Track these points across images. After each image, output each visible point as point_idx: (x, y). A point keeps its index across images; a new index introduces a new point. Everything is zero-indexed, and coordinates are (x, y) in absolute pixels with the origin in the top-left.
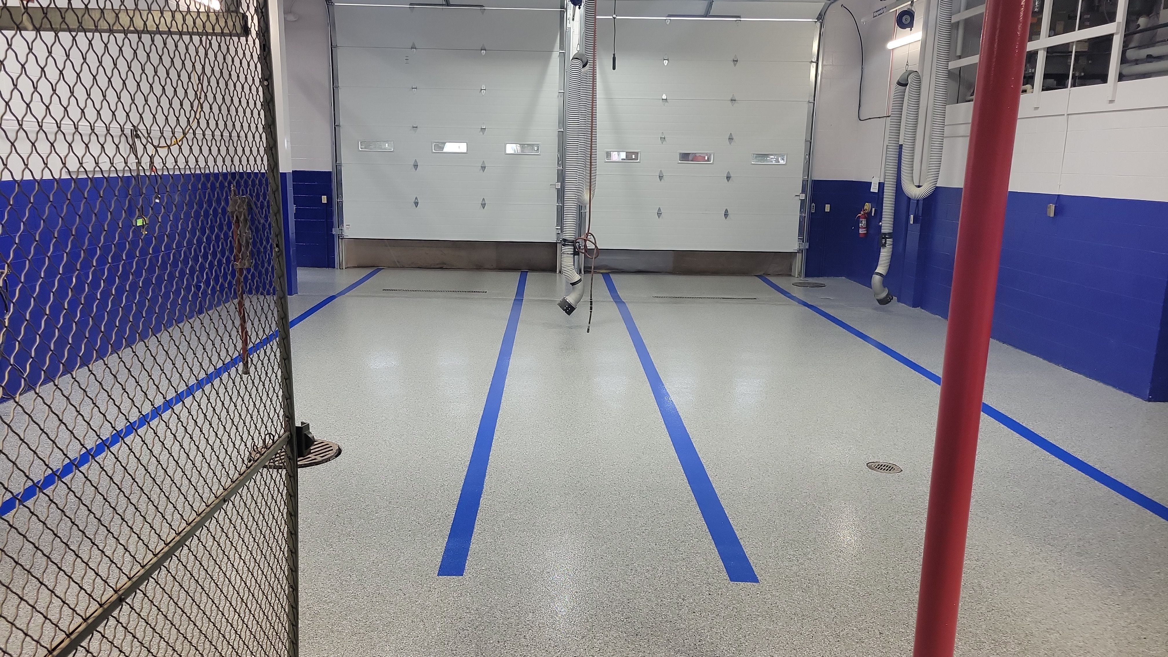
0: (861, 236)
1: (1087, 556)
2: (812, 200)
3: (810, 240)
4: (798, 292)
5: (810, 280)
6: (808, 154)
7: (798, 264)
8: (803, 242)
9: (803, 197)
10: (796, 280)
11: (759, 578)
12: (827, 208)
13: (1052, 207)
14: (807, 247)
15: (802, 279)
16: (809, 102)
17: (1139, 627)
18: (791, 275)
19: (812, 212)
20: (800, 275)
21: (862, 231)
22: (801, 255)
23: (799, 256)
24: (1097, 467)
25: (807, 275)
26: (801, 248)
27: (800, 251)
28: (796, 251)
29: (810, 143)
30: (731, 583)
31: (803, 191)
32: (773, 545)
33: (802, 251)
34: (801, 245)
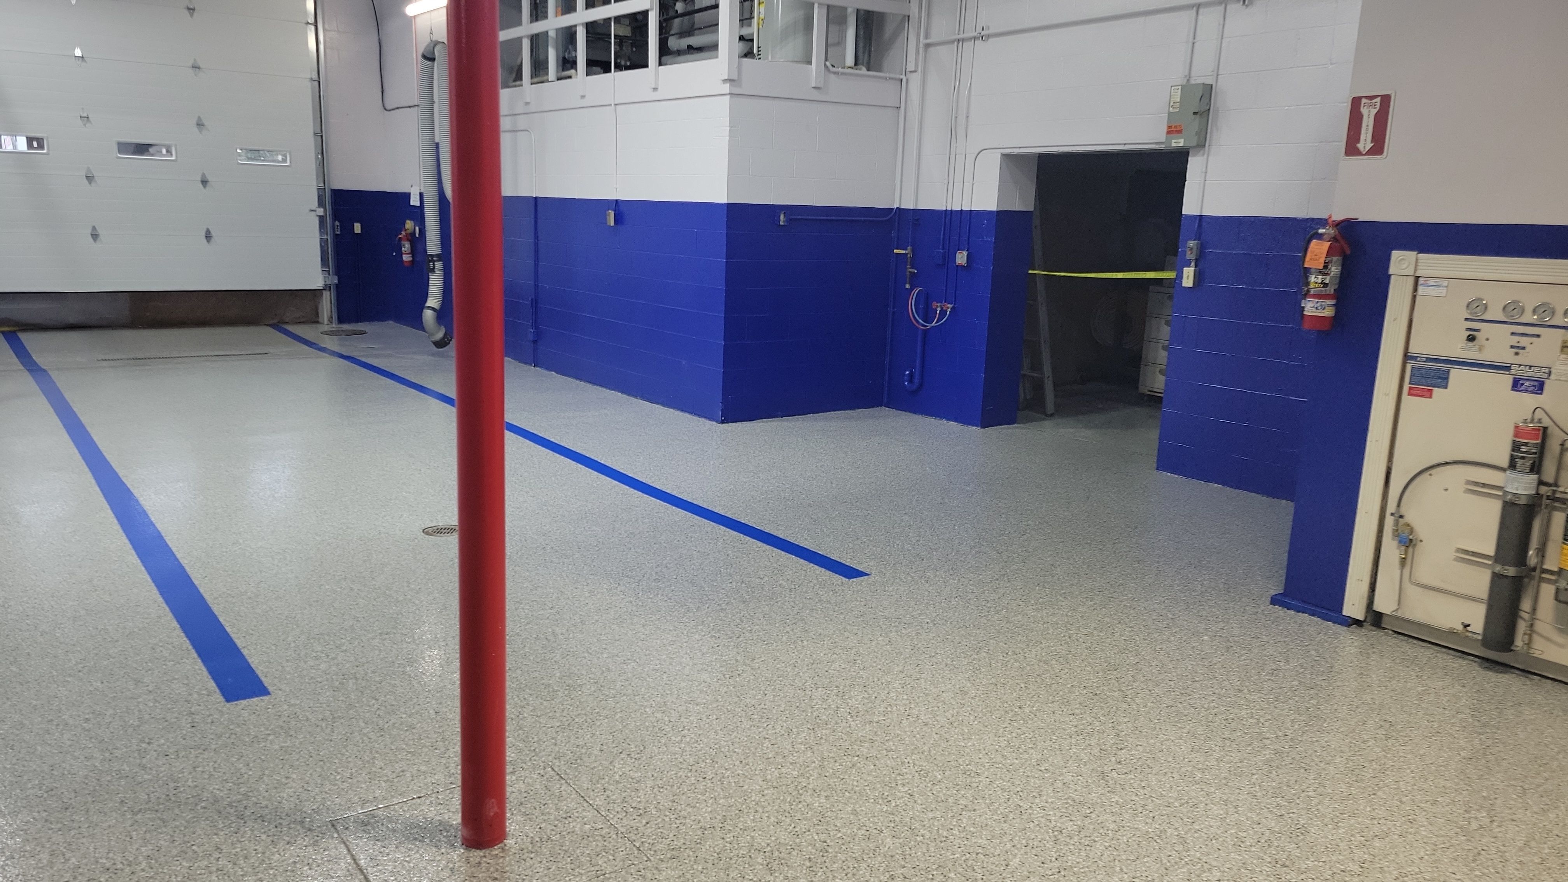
0: (406, 264)
1: (665, 580)
2: (336, 216)
3: (338, 271)
4: (330, 343)
5: (346, 327)
6: (320, 152)
7: (327, 305)
8: (329, 274)
9: (321, 212)
10: (326, 328)
11: (270, 689)
12: (357, 228)
13: (612, 214)
14: (336, 282)
15: (335, 326)
16: (312, 80)
17: (711, 637)
18: (318, 322)
19: (338, 233)
20: (330, 320)
21: (406, 258)
22: (328, 293)
23: (326, 295)
24: (674, 493)
25: (341, 320)
26: (328, 283)
27: (327, 287)
28: (321, 288)
29: (320, 136)
30: (228, 705)
31: (321, 203)
32: (293, 645)
33: (330, 287)
34: (327, 280)
